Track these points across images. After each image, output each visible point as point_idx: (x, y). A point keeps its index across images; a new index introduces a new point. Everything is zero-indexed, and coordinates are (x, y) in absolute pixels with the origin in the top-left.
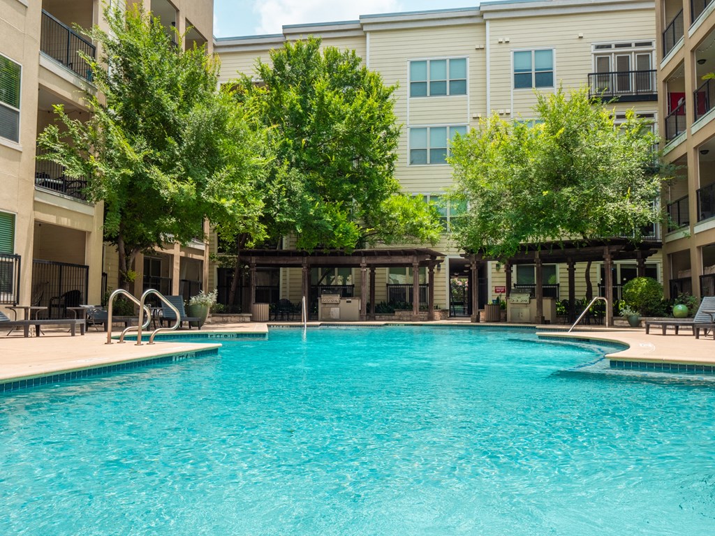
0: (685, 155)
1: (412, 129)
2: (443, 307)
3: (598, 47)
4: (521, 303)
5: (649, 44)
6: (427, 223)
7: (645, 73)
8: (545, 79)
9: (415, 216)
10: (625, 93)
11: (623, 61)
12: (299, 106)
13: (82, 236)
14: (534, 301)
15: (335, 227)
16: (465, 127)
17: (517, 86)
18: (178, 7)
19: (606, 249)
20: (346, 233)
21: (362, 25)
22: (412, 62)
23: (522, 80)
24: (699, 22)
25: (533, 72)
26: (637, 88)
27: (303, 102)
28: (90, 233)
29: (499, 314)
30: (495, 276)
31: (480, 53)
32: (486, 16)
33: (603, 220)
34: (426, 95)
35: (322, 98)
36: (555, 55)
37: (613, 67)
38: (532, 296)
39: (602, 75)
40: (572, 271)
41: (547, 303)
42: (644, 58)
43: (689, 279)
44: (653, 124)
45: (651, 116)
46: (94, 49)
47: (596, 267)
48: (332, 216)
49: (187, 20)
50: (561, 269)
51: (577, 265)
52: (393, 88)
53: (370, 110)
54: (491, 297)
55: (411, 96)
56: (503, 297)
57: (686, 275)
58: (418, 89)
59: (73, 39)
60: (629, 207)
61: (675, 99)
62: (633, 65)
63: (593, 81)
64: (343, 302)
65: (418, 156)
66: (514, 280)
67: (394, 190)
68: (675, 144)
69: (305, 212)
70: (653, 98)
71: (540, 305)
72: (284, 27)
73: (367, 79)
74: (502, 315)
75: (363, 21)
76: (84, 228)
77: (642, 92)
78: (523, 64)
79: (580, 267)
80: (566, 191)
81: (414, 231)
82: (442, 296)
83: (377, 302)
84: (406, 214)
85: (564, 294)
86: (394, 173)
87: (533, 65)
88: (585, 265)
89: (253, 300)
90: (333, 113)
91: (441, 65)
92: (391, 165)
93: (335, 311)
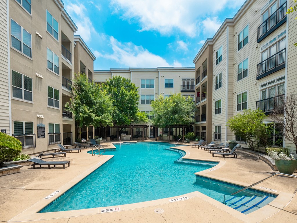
0: (199, 107)
1: (142, 96)
2: (148, 136)
3: (183, 79)
4: (165, 136)
5: (194, 79)
6: (146, 119)
7: (193, 86)
8: (172, 86)
9: (143, 117)
10: (188, 90)
11: (188, 82)
12: (117, 92)
13: (71, 126)
14: (168, 136)
15: (125, 120)
16: (154, 96)
17: (165, 87)
18: (86, 65)
19: (183, 126)
20: (128, 122)
21: (130, 70)
22: (142, 80)
23: (166, 86)
24: (203, 80)
25: (169, 84)
26: (191, 89)
27: (118, 91)
28: (72, 125)
29: (161, 138)
30: (160, 130)
31: (157, 79)
32: (159, 70)
33: (183, 121)
34: (145, 88)
35: (123, 91)
36: (174, 80)
37: (186, 84)
38: (168, 135)
39: (184, 85)
40: (176, 130)
41: (171, 136)
42: (193, 82)
43: (199, 132)
44: (194, 97)
45: (194, 95)
46: (71, 82)
47: (181, 129)
48: (125, 118)
49: (88, 69)
50: (174, 129)
51: (177, 128)
52: (138, 88)
53: (134, 94)
54: (159, 134)
55: (142, 88)
56: (162, 134)
57: (199, 131)
58: (143, 86)
59: (67, 80)
60: (188, 119)
61: (198, 93)
62: (190, 84)
63: (182, 87)
64: (127, 136)
65: (143, 102)
66: (164, 131)
67: (138, 111)
68: (198, 104)
69: (119, 117)
70: (194, 91)
71: (170, 137)
72: (111, 69)
73: (132, 85)
74: (162, 139)
75: (130, 69)
76: (71, 124)
77: (192, 90)
78: (167, 82)
79: (178, 129)
80: (176, 116)
81: (143, 121)
82: (148, 134)
83: (134, 135)
84: (141, 117)
85: (174, 134)
86: (138, 107)
87: (169, 82)
88: (179, 128)
89: (106, 137)
90: (125, 95)
91: (148, 81)
92: (137, 105)
93: (125, 138)
